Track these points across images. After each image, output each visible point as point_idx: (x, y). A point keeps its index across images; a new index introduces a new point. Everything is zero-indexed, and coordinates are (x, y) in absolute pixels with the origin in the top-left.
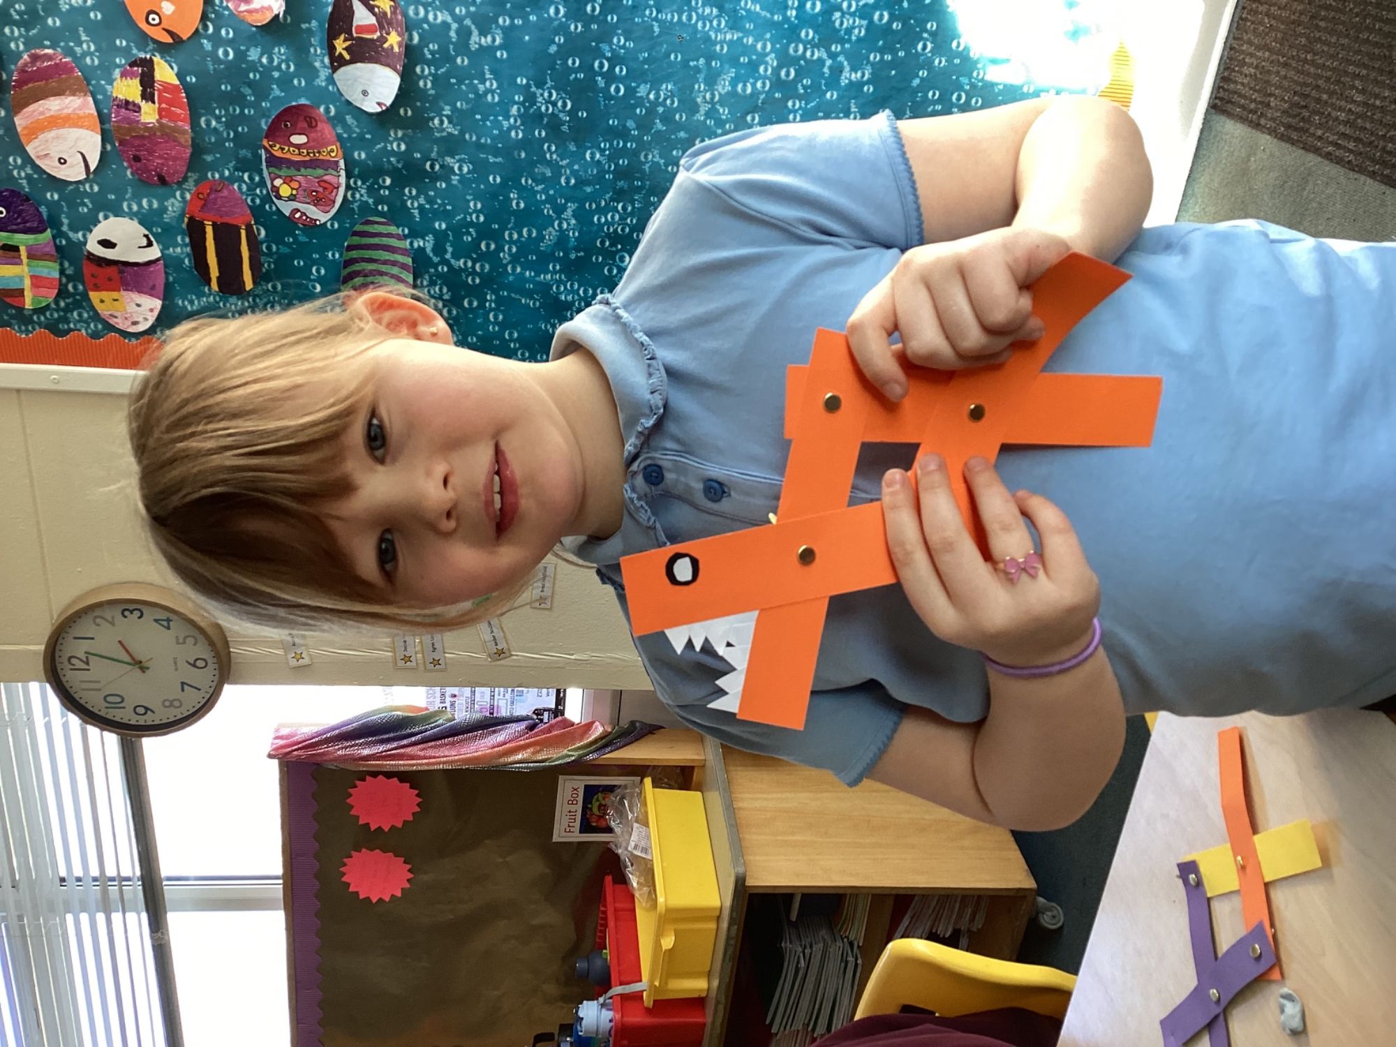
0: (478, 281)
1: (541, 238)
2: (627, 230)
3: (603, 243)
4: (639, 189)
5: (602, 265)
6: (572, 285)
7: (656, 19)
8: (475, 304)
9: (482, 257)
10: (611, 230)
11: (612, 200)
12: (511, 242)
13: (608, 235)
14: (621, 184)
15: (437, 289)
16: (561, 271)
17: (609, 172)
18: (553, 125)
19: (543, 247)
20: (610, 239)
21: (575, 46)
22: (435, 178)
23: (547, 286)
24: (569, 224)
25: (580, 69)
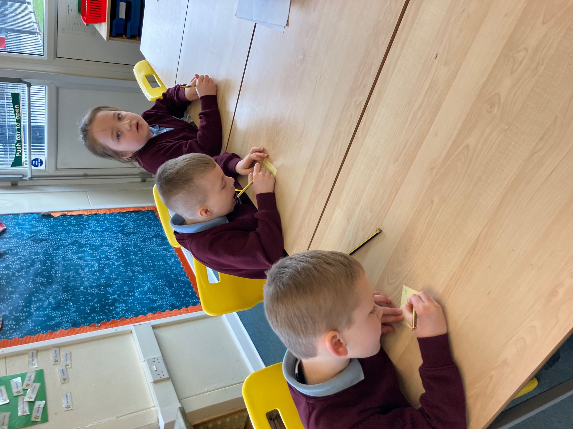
0: (24, 318)
1: (43, 304)
2: (69, 298)
3: (63, 302)
4: (70, 290)
5: (64, 306)
6: (56, 312)
7: (65, 263)
8: (24, 323)
9: (25, 312)
10: (65, 298)
11: (63, 293)
12: (34, 307)
13: (64, 300)
14: (64, 289)
15: (11, 322)
16: (51, 310)
17: (60, 288)
18: (42, 284)
19: (44, 306)
20: (65, 300)
21: (44, 270)
22: (7, 299)
23: (48, 314)
24: (51, 300)
25: (47, 274)
